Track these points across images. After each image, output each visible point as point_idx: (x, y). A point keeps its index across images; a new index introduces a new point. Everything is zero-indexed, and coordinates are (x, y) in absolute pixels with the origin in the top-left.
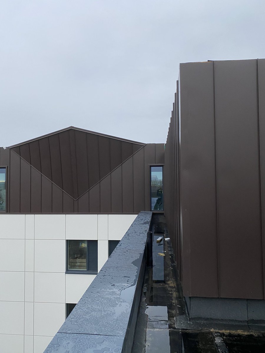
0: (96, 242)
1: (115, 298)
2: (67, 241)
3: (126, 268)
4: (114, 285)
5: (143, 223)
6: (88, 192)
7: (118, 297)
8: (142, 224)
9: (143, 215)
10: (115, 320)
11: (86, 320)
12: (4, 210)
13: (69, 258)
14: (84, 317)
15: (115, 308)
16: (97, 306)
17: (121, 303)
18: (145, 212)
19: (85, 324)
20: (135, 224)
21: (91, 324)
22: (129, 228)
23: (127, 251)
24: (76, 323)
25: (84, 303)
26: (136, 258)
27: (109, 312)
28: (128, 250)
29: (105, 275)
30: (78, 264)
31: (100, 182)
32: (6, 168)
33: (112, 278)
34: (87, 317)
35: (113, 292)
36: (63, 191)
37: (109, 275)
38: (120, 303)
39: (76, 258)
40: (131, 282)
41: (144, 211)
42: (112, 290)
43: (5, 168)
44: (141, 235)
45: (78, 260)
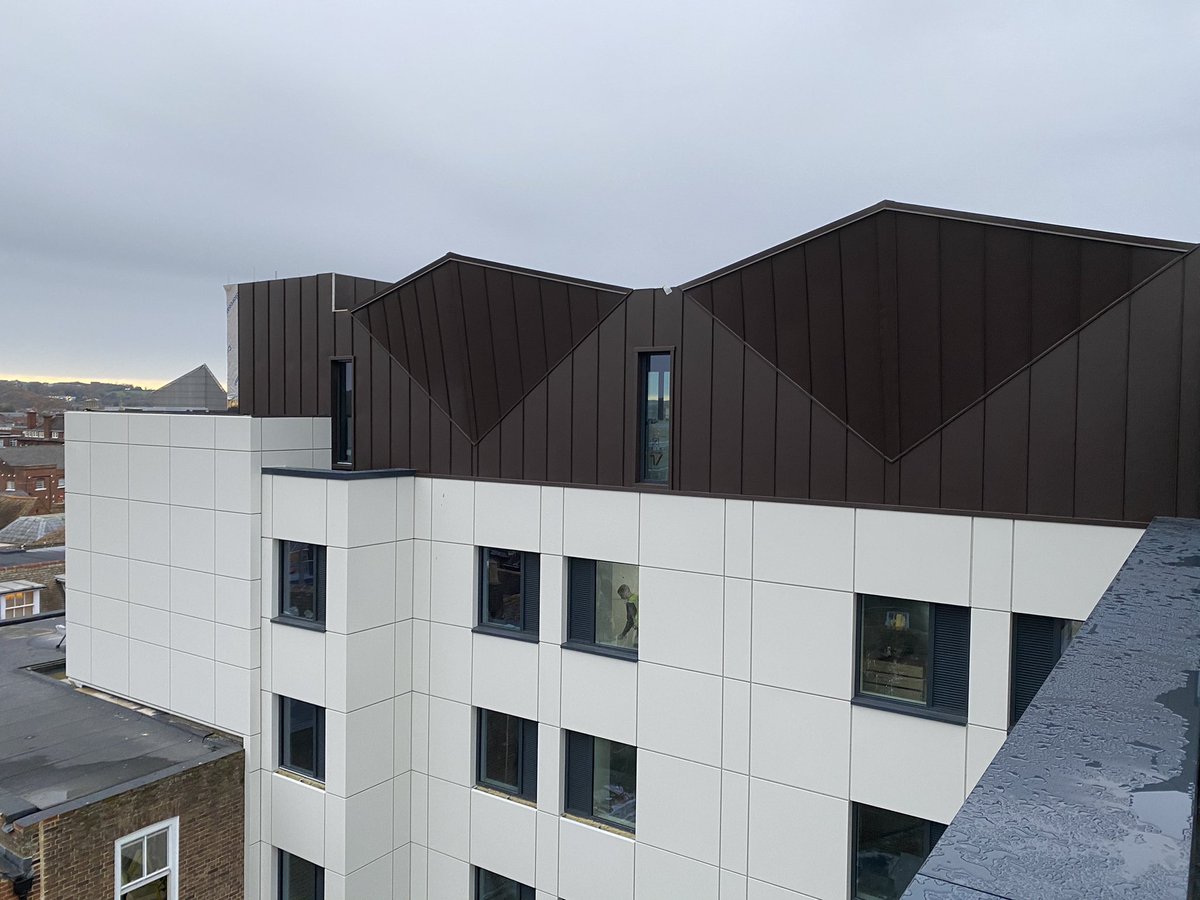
0: (964, 613)
1: (1114, 810)
2: (859, 597)
3: (1134, 712)
4: (1096, 764)
5: (1177, 561)
6: (938, 435)
7: (1126, 809)
8: (1171, 564)
9: (1169, 531)
10: (1131, 886)
11: (1012, 858)
12: (664, 482)
13: (864, 656)
14: (1002, 845)
15: (1119, 845)
16: (1047, 824)
17: (1140, 833)
18: (1178, 519)
19: (1013, 870)
20: (1141, 561)
21: (1036, 876)
22: (1118, 574)
23: (1130, 655)
24: (977, 861)
25: (992, 802)
26: (1173, 687)
27: (1098, 852)
28: (1130, 652)
29: (1053, 725)
30: (896, 680)
31: (985, 399)
32: (672, 353)
33: (1084, 741)
34: (1016, 849)
35: (1100, 789)
36: (847, 430)
37: (1067, 725)
38: (1136, 832)
39: (890, 659)
40: (1171, 766)
41: (1170, 519)
42: (1092, 782)
43: (668, 353)
44: (1177, 603)
45: (895, 666)
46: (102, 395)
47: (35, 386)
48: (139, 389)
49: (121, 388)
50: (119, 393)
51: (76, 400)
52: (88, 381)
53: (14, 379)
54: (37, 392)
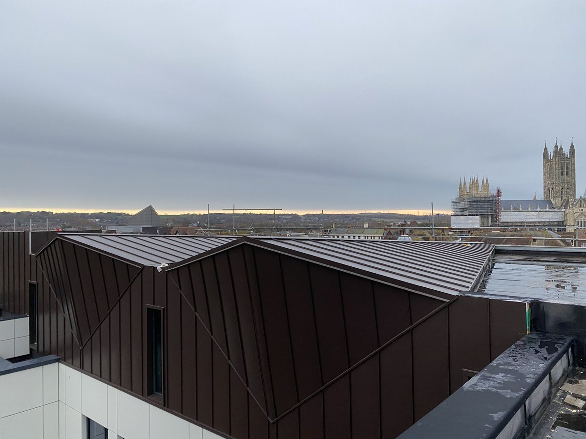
32: (162, 312)
36: (248, 391)
46: (112, 218)
47: (83, 215)
48: (128, 214)
49: (120, 214)
50: (119, 217)
51: (100, 221)
52: (105, 212)
53: (74, 212)
54: (83, 218)
